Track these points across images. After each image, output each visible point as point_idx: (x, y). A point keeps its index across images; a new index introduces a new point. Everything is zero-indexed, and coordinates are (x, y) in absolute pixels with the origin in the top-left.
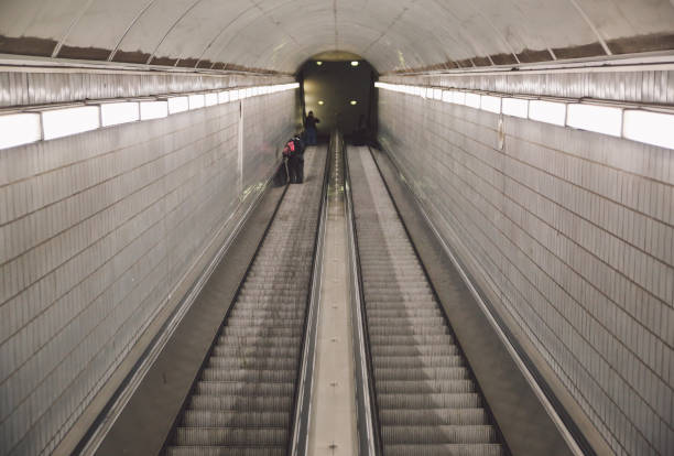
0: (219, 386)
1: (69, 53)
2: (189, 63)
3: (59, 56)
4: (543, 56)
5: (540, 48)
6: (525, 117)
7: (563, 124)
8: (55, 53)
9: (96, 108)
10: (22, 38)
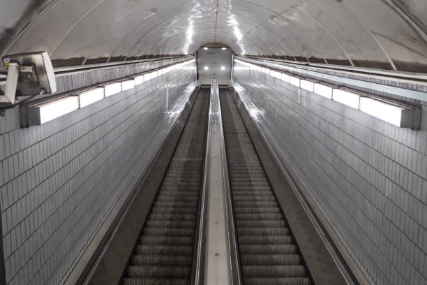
0: (157, 223)
1: (90, 62)
2: (144, 57)
3: (85, 64)
4: (321, 61)
5: (320, 57)
6: (312, 91)
7: (330, 98)
8: (84, 63)
9: (103, 89)
10: (70, 59)
